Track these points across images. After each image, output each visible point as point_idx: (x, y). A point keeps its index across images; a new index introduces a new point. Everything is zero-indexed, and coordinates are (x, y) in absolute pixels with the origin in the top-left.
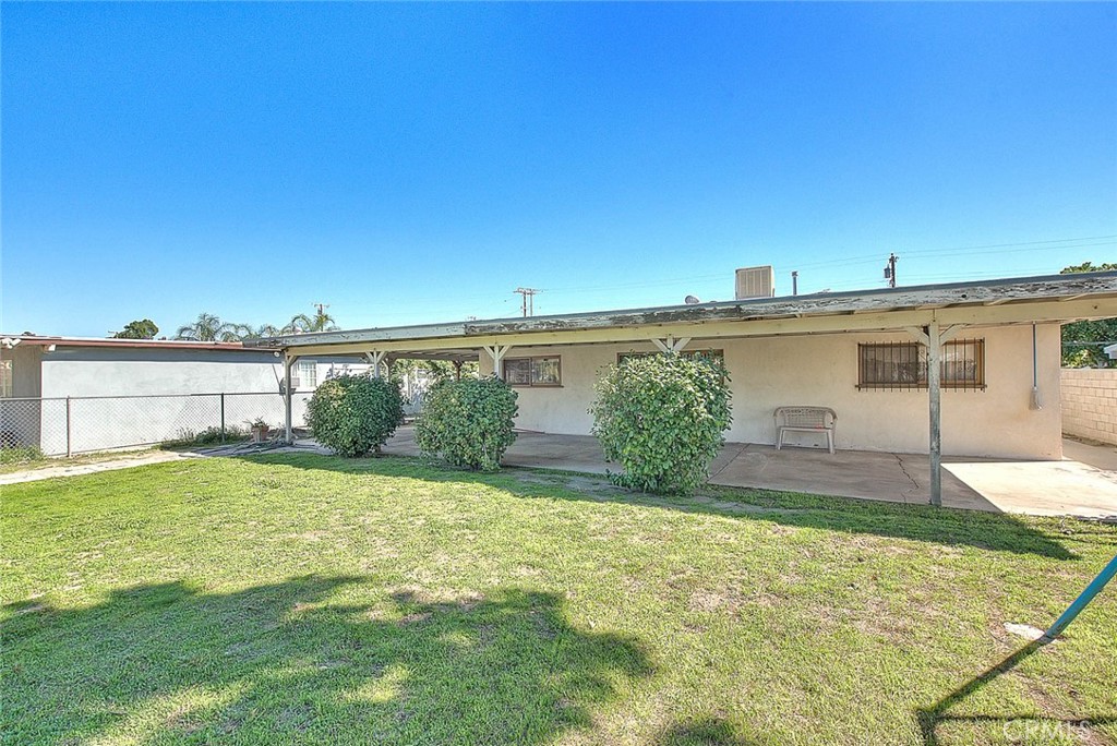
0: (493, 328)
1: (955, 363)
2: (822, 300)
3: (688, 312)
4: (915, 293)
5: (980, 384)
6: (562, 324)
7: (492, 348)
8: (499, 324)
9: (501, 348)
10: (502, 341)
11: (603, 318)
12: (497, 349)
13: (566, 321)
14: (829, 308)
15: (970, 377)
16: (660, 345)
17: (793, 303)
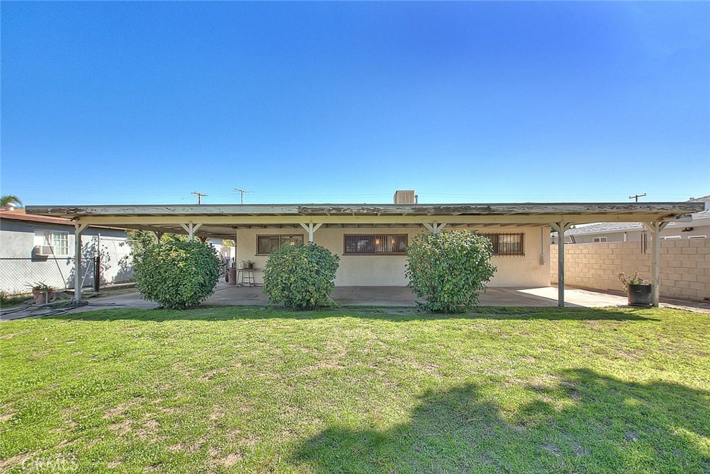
0: (323, 210)
1: (514, 244)
2: (530, 206)
3: (461, 208)
4: (569, 206)
5: (522, 254)
6: (378, 210)
7: (308, 225)
8: (328, 207)
9: (314, 225)
10: (316, 219)
11: (407, 208)
12: (311, 225)
13: (381, 208)
14: (533, 211)
15: (519, 250)
16: (429, 227)
17: (516, 207)
